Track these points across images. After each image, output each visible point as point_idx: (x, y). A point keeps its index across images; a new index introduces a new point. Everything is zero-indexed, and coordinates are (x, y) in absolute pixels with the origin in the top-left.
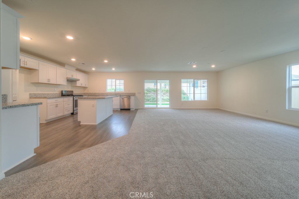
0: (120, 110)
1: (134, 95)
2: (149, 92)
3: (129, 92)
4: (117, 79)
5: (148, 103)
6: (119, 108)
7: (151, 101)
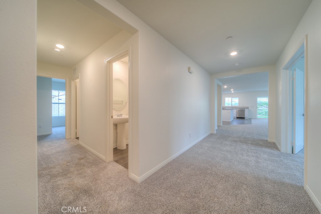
0: (236, 118)
1: (248, 108)
2: (260, 106)
3: (243, 106)
4: (233, 97)
5: (260, 116)
6: (236, 116)
7: (263, 115)
